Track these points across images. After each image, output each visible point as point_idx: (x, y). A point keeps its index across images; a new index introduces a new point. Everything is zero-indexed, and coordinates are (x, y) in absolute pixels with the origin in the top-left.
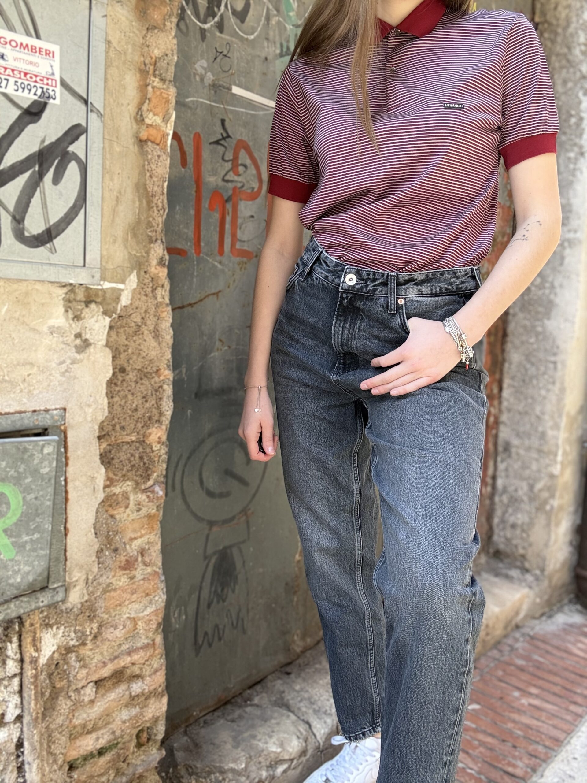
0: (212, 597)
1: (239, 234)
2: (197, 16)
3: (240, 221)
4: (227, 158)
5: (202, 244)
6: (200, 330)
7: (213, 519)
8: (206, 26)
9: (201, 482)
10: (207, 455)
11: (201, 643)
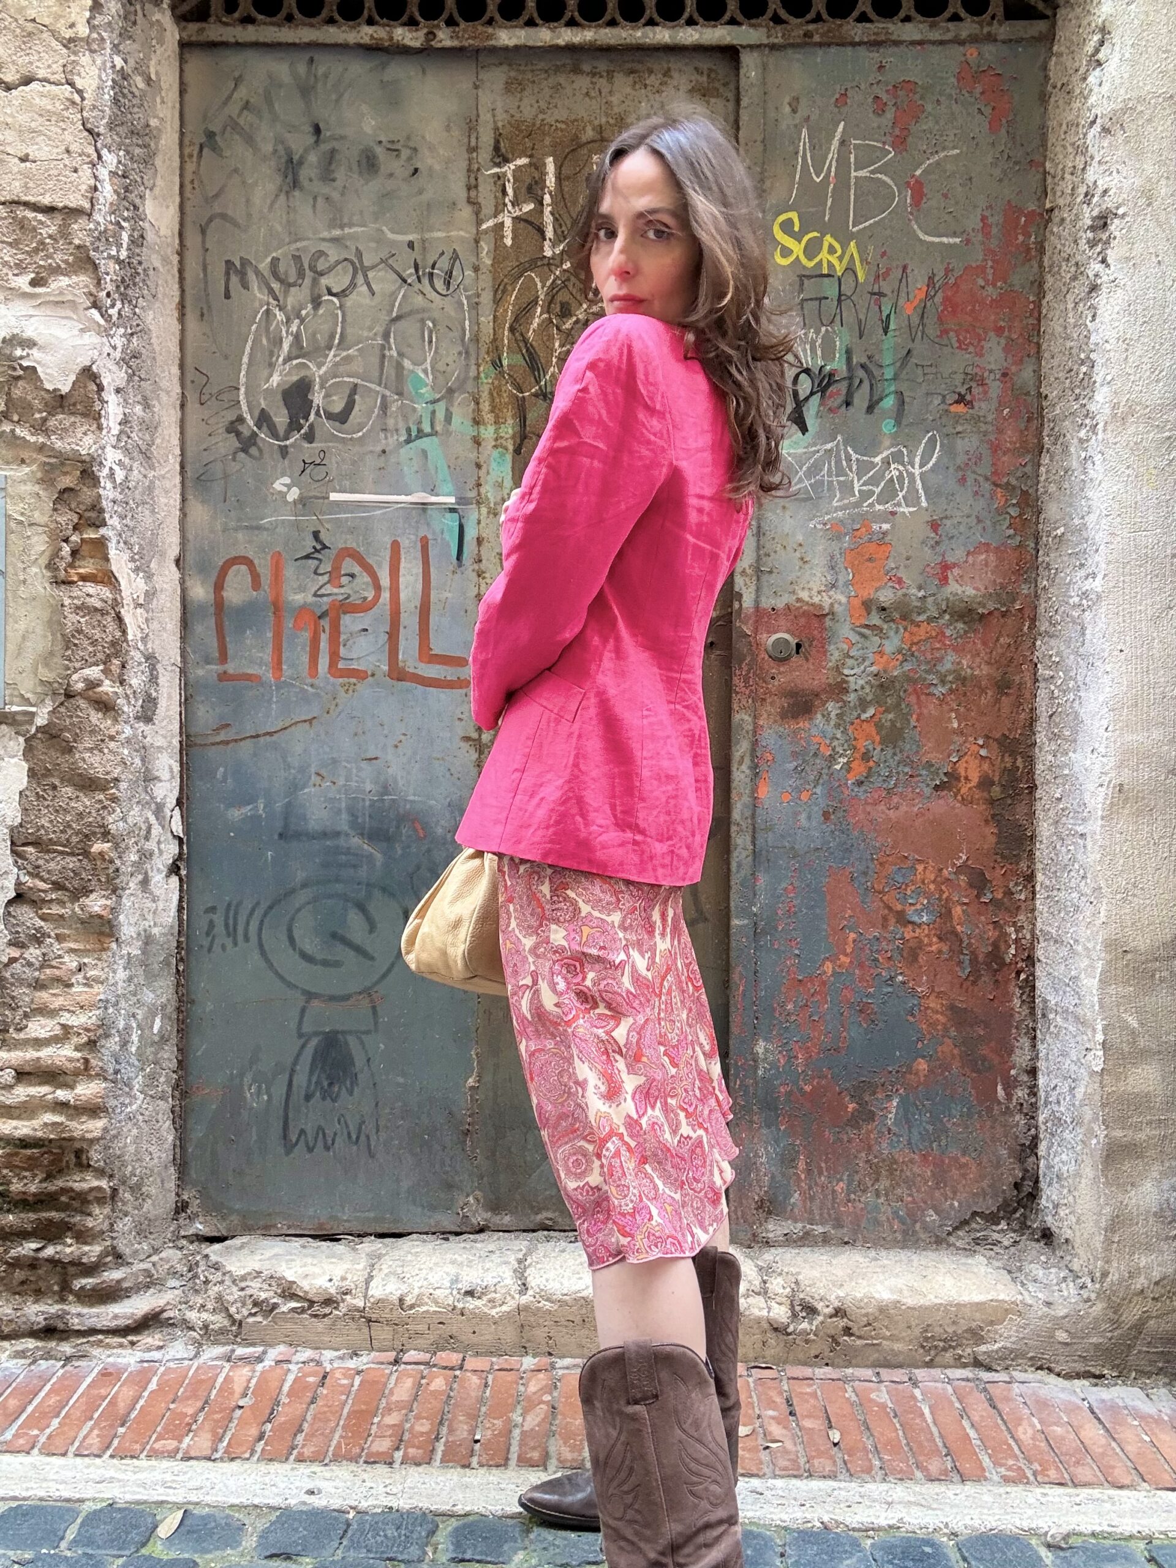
0: (312, 1087)
1: (343, 651)
2: (275, 436)
3: (343, 637)
4: (321, 571)
5: (284, 667)
6: (285, 761)
7: (313, 990)
8: (288, 443)
9: (292, 940)
10: (299, 910)
11: (294, 1140)
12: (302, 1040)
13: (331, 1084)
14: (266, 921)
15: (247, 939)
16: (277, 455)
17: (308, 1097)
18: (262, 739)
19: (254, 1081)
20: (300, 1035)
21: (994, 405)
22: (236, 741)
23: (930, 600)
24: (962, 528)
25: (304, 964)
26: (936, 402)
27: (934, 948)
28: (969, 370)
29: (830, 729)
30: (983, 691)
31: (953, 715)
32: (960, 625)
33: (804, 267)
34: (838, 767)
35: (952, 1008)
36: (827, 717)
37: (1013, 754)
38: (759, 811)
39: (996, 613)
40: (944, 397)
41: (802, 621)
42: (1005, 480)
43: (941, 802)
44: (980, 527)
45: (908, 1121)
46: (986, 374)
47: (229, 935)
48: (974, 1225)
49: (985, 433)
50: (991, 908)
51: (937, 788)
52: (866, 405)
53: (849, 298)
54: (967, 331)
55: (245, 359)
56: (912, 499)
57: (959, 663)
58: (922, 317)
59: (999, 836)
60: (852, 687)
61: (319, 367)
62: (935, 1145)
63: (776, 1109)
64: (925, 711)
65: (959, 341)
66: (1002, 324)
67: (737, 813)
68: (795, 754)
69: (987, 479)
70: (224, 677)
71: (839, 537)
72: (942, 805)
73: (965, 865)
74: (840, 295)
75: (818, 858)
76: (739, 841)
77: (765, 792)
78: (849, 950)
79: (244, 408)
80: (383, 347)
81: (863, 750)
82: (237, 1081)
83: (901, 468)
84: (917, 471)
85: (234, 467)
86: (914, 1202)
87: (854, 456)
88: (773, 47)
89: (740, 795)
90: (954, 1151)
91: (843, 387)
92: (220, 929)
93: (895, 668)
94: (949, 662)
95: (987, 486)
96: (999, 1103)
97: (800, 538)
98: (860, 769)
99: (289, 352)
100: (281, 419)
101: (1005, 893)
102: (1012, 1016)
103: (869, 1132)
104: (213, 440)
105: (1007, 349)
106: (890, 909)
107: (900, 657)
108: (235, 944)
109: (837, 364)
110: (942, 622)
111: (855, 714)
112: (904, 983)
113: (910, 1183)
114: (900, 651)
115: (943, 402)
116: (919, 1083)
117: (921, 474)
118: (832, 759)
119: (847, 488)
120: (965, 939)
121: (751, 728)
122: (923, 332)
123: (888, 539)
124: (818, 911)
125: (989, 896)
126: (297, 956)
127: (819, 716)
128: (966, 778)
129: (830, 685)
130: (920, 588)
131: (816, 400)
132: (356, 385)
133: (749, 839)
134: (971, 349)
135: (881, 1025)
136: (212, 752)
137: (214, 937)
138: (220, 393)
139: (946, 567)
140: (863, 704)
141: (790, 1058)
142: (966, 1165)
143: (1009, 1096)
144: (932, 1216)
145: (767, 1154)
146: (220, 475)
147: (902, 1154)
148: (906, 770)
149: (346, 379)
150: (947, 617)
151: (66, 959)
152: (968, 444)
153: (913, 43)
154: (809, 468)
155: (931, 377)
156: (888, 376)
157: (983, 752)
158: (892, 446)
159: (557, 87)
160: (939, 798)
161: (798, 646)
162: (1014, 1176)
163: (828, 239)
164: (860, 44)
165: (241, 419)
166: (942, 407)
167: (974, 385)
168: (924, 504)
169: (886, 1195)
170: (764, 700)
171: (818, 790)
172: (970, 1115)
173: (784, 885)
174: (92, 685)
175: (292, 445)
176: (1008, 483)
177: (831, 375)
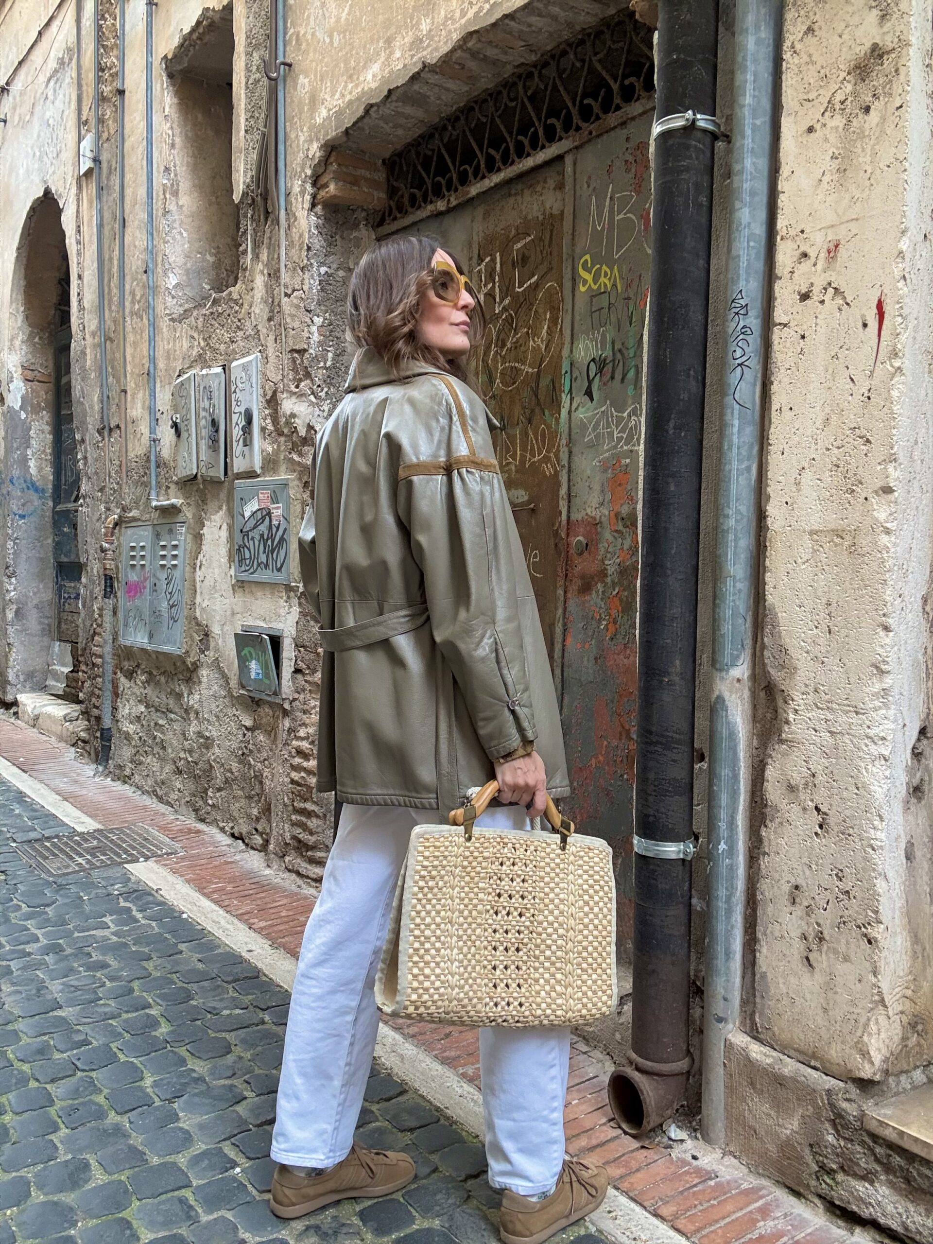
29: (599, 601)
33: (593, 290)
34: (602, 627)
36: (597, 593)
38: (566, 654)
41: (588, 528)
52: (621, 377)
53: (614, 304)
60: (609, 573)
67: (556, 654)
68: (583, 618)
71: (606, 470)
74: (609, 304)
75: (592, 688)
77: (569, 642)
78: (603, 753)
81: (613, 616)
83: (636, 419)
87: (615, 414)
88: (577, 148)
89: (558, 642)
91: (610, 367)
93: (628, 560)
97: (589, 472)
98: (612, 629)
106: (623, 727)
107: (631, 552)
109: (608, 353)
111: (610, 591)
112: (627, 780)
114: (631, 548)
118: (600, 621)
119: (611, 434)
121: (563, 599)
123: (628, 469)
124: (590, 723)
127: (594, 592)
129: (599, 571)
131: (598, 378)
133: (560, 671)
135: (616, 806)
140: (614, 585)
153: (641, 115)
154: (594, 425)
156: (631, 355)
158: (633, 403)
159: (501, 210)
161: (587, 545)
163: (604, 267)
164: (615, 127)
170: (571, 580)
171: (593, 642)
173: (576, 704)
177: (605, 360)
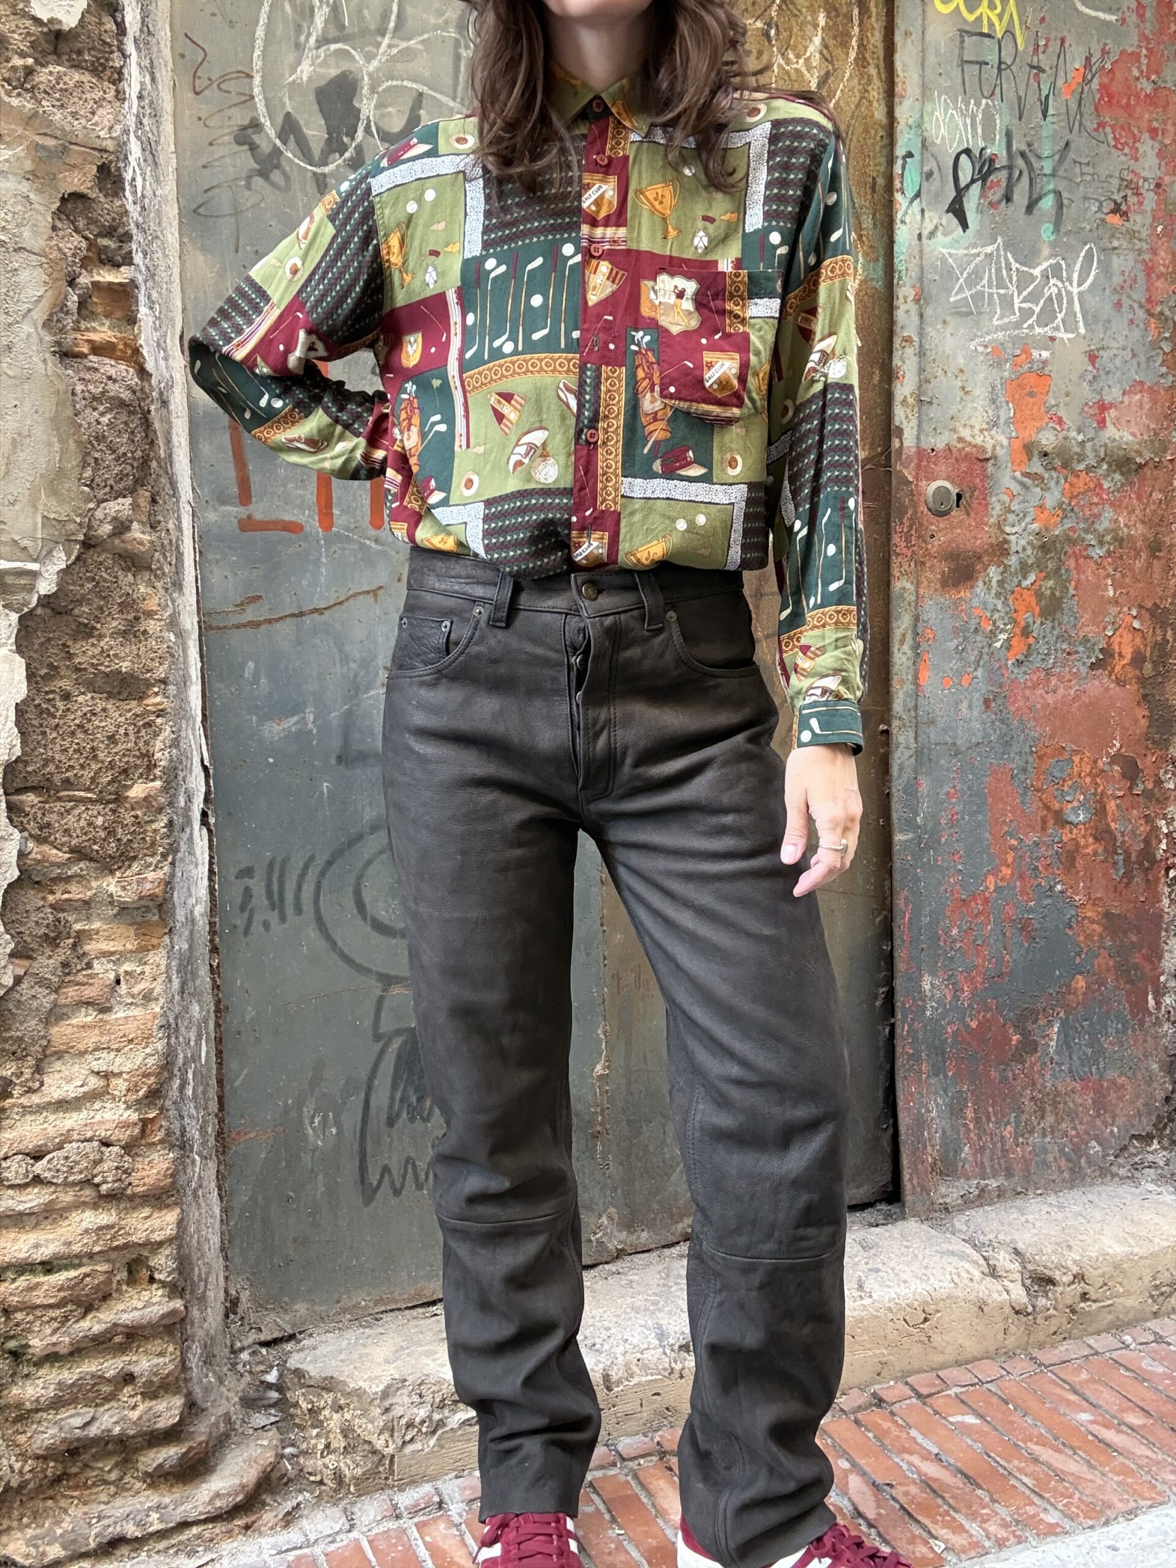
0: (397, 1106)
2: (308, 157)
5: (336, 512)
6: (341, 651)
7: (392, 973)
8: (326, 170)
9: (360, 906)
10: (369, 862)
11: (375, 1183)
12: (381, 1044)
13: (420, 1099)
14: (325, 884)
15: (299, 910)
16: (311, 187)
17: (391, 1122)
18: (307, 620)
19: (316, 1111)
20: (377, 1037)
21: (1149, 220)
22: (270, 621)
23: (1089, 445)
24: (1118, 362)
25: (377, 938)
26: (1094, 209)
27: (1089, 850)
28: (1127, 176)
29: (991, 599)
30: (1138, 553)
31: (1109, 582)
32: (1117, 477)
33: (965, 20)
34: (998, 645)
35: (1107, 915)
36: (987, 584)
37: (1164, 625)
38: (921, 701)
39: (1151, 464)
40: (1101, 203)
41: (964, 466)
42: (1158, 309)
43: (1096, 683)
44: (1135, 362)
45: (1069, 1047)
46: (1141, 182)
47: (273, 907)
48: (1132, 1150)
49: (1140, 252)
50: (1141, 799)
51: (1093, 666)
52: (1026, 202)
53: (1009, 67)
54: (1122, 128)
55: (260, 32)
56: (1069, 324)
57: (1116, 521)
58: (1080, 105)
59: (1150, 718)
60: (1014, 548)
61: (369, 57)
62: (1094, 1068)
63: (943, 1053)
64: (1083, 577)
65: (1115, 138)
66: (1155, 124)
67: (899, 704)
68: (956, 631)
69: (1141, 306)
70: (247, 525)
71: (998, 364)
72: (1097, 685)
73: (1118, 754)
74: (1000, 63)
75: (980, 754)
76: (901, 739)
77: (927, 678)
78: (1010, 860)
79: (261, 108)
80: (457, 44)
81: (1023, 624)
82: (293, 1114)
83: (1060, 284)
84: (1075, 290)
85: (248, 199)
86: (1078, 1135)
89: (902, 682)
90: (1111, 1074)
91: (1003, 175)
92: (260, 899)
93: (1056, 525)
94: (1107, 518)
95: (1141, 314)
96: (1151, 1014)
97: (961, 361)
98: (1019, 646)
99: (325, 29)
100: (315, 130)
101: (1155, 782)
102: (1161, 917)
103: (1033, 1065)
104: (218, 152)
105: (1160, 155)
106: (1047, 808)
107: (1060, 512)
108: (283, 918)
109: (997, 149)
110: (1100, 471)
111: (1016, 581)
112: (1062, 892)
113: (1072, 1115)
114: (1060, 505)
115: (1100, 209)
116: (1078, 1004)
117: (1080, 294)
118: (993, 635)
119: (1007, 303)
120: (1118, 835)
121: (913, 598)
122: (1081, 124)
123: (1047, 369)
124: (980, 817)
125: (1141, 787)
126: (369, 929)
127: (980, 583)
128: (1120, 655)
129: (991, 545)
130: (1079, 431)
131: (976, 189)
132: (421, 95)
133: (912, 735)
134: (1127, 150)
135: (1043, 942)
136: (235, 638)
137: (252, 911)
138: (224, 78)
139: (1103, 407)
140: (1024, 569)
141: (957, 990)
142: (1123, 1086)
143: (1158, 1003)
144: (1095, 1148)
145: (937, 1104)
146: (227, 209)
147: (1065, 1084)
148: (1064, 646)
149: (405, 83)
150: (1105, 467)
151: (97, 967)
152: (1124, 263)
154: (969, 275)
155: (1088, 178)
156: (1048, 170)
157: (1136, 624)
158: (1051, 256)
160: (1095, 677)
161: (959, 496)
162: (1166, 1090)
165: (255, 125)
166: (1099, 215)
167: (1129, 192)
168: (1082, 331)
169: (1052, 1133)
170: (923, 563)
171: (979, 673)
172: (1124, 1032)
173: (946, 789)
174: (121, 527)
175: (332, 174)
176: (1161, 313)
177: (992, 161)
